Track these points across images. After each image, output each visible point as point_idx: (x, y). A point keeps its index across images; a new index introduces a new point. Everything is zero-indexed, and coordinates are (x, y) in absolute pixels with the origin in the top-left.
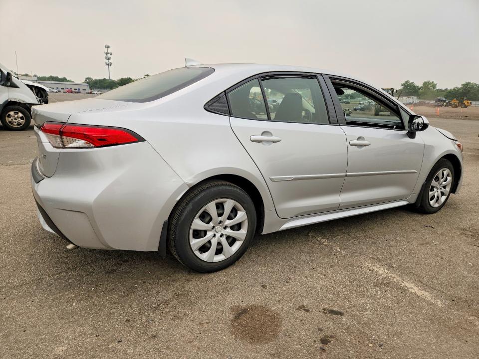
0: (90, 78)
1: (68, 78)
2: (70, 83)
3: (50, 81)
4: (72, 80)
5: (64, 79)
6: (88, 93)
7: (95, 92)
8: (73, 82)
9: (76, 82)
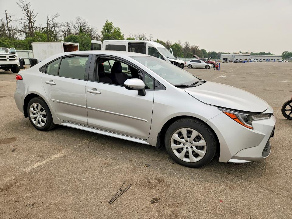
0: (286, 52)
1: (271, 53)
2: (273, 56)
3: (259, 55)
4: (274, 54)
5: (269, 54)
6: (280, 62)
7: (284, 61)
8: (274, 55)
9: (276, 55)
